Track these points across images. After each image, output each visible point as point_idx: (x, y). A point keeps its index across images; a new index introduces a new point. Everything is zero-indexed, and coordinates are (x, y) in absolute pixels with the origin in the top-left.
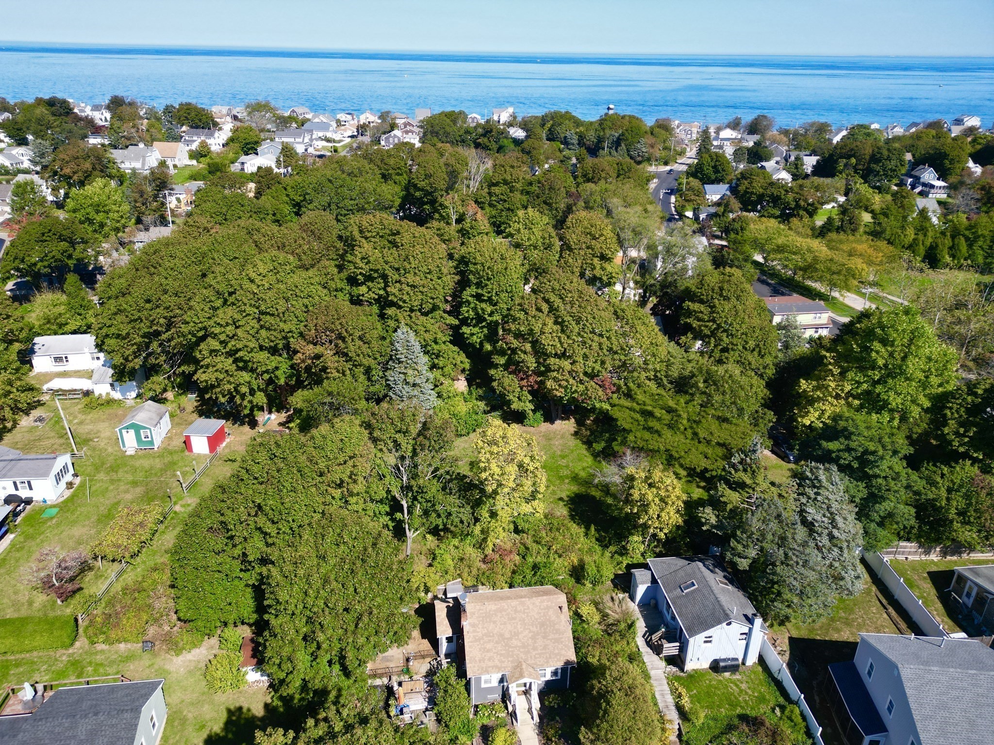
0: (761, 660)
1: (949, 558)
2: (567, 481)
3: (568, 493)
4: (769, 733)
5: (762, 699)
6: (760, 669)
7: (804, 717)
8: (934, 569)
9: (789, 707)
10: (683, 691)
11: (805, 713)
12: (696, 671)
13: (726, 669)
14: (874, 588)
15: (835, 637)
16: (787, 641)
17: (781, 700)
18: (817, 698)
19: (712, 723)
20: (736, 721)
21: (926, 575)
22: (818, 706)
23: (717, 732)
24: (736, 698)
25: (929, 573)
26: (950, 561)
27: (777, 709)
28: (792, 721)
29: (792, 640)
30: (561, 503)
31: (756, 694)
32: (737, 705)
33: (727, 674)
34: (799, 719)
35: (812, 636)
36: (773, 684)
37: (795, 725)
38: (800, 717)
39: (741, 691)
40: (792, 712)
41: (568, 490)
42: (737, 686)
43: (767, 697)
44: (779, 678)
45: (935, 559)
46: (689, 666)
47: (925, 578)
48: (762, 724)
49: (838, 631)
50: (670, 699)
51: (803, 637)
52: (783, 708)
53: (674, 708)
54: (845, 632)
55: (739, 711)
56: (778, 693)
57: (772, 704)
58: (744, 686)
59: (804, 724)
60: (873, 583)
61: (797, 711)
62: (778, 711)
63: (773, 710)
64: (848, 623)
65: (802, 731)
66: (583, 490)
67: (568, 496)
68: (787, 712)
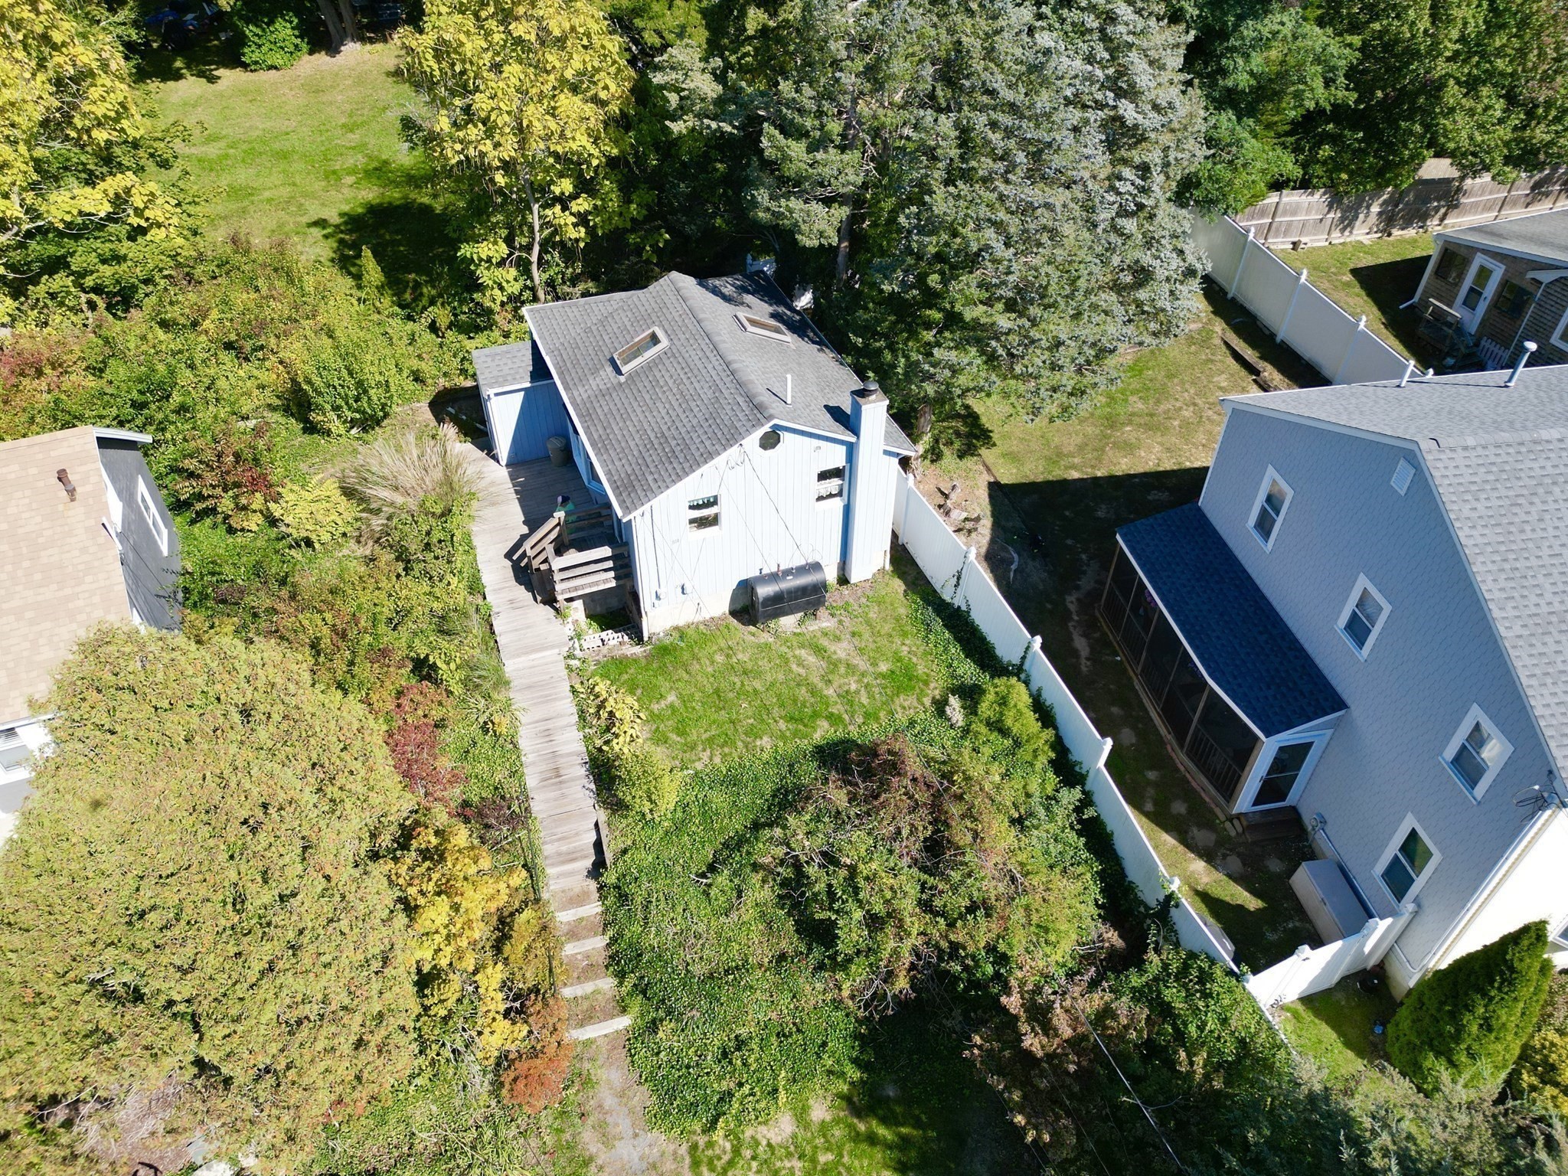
0: (902, 559)
1: (1396, 233)
2: (350, 180)
3: (346, 208)
4: (922, 796)
5: (903, 679)
6: (898, 585)
7: (1045, 714)
8: (1367, 261)
9: (994, 688)
10: (623, 706)
11: (1048, 698)
12: (681, 632)
13: (780, 604)
14: (1219, 326)
15: (1123, 465)
16: (983, 494)
17: (968, 670)
18: (1081, 644)
19: (719, 799)
20: (809, 772)
21: (1348, 277)
22: (1085, 666)
23: (737, 824)
24: (813, 692)
25: (1355, 272)
26: (1402, 241)
27: (954, 702)
28: (1004, 732)
29: (996, 490)
30: (317, 232)
31: (884, 667)
32: (815, 715)
33: (788, 622)
34: (1031, 722)
35: (1057, 474)
36: (938, 625)
37: (1017, 744)
38: (1031, 717)
39: (834, 664)
40: (1003, 701)
41: (347, 201)
42: (819, 651)
43: (921, 670)
44: (959, 601)
45: (1366, 240)
46: (656, 620)
47: (1347, 284)
48: (894, 767)
49: (1128, 448)
50: (572, 744)
51: (1032, 478)
52: (970, 695)
53: (582, 771)
54: (1149, 449)
55: (822, 732)
56: (955, 650)
57: (935, 690)
58: (841, 650)
59: (1048, 734)
60: (1215, 313)
61: (1021, 696)
62: (955, 708)
63: (940, 706)
64: (1153, 425)
65: (1042, 761)
66: (395, 195)
67: (342, 215)
68: (986, 708)
